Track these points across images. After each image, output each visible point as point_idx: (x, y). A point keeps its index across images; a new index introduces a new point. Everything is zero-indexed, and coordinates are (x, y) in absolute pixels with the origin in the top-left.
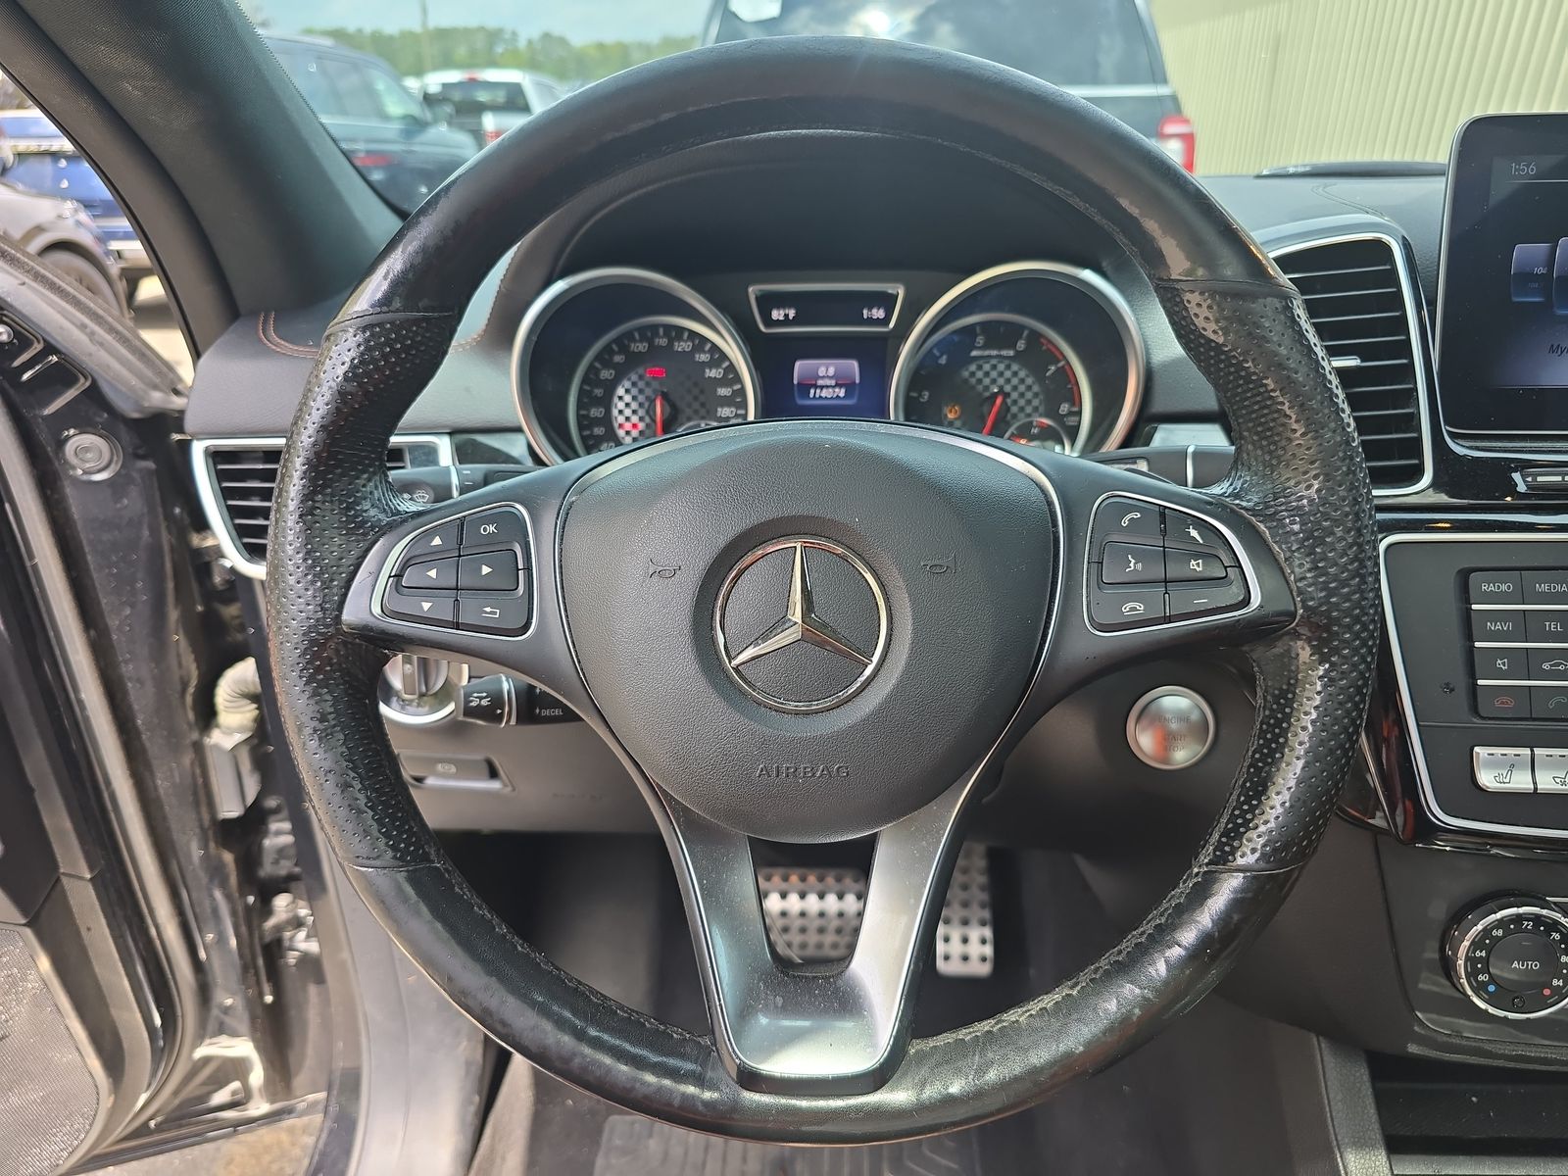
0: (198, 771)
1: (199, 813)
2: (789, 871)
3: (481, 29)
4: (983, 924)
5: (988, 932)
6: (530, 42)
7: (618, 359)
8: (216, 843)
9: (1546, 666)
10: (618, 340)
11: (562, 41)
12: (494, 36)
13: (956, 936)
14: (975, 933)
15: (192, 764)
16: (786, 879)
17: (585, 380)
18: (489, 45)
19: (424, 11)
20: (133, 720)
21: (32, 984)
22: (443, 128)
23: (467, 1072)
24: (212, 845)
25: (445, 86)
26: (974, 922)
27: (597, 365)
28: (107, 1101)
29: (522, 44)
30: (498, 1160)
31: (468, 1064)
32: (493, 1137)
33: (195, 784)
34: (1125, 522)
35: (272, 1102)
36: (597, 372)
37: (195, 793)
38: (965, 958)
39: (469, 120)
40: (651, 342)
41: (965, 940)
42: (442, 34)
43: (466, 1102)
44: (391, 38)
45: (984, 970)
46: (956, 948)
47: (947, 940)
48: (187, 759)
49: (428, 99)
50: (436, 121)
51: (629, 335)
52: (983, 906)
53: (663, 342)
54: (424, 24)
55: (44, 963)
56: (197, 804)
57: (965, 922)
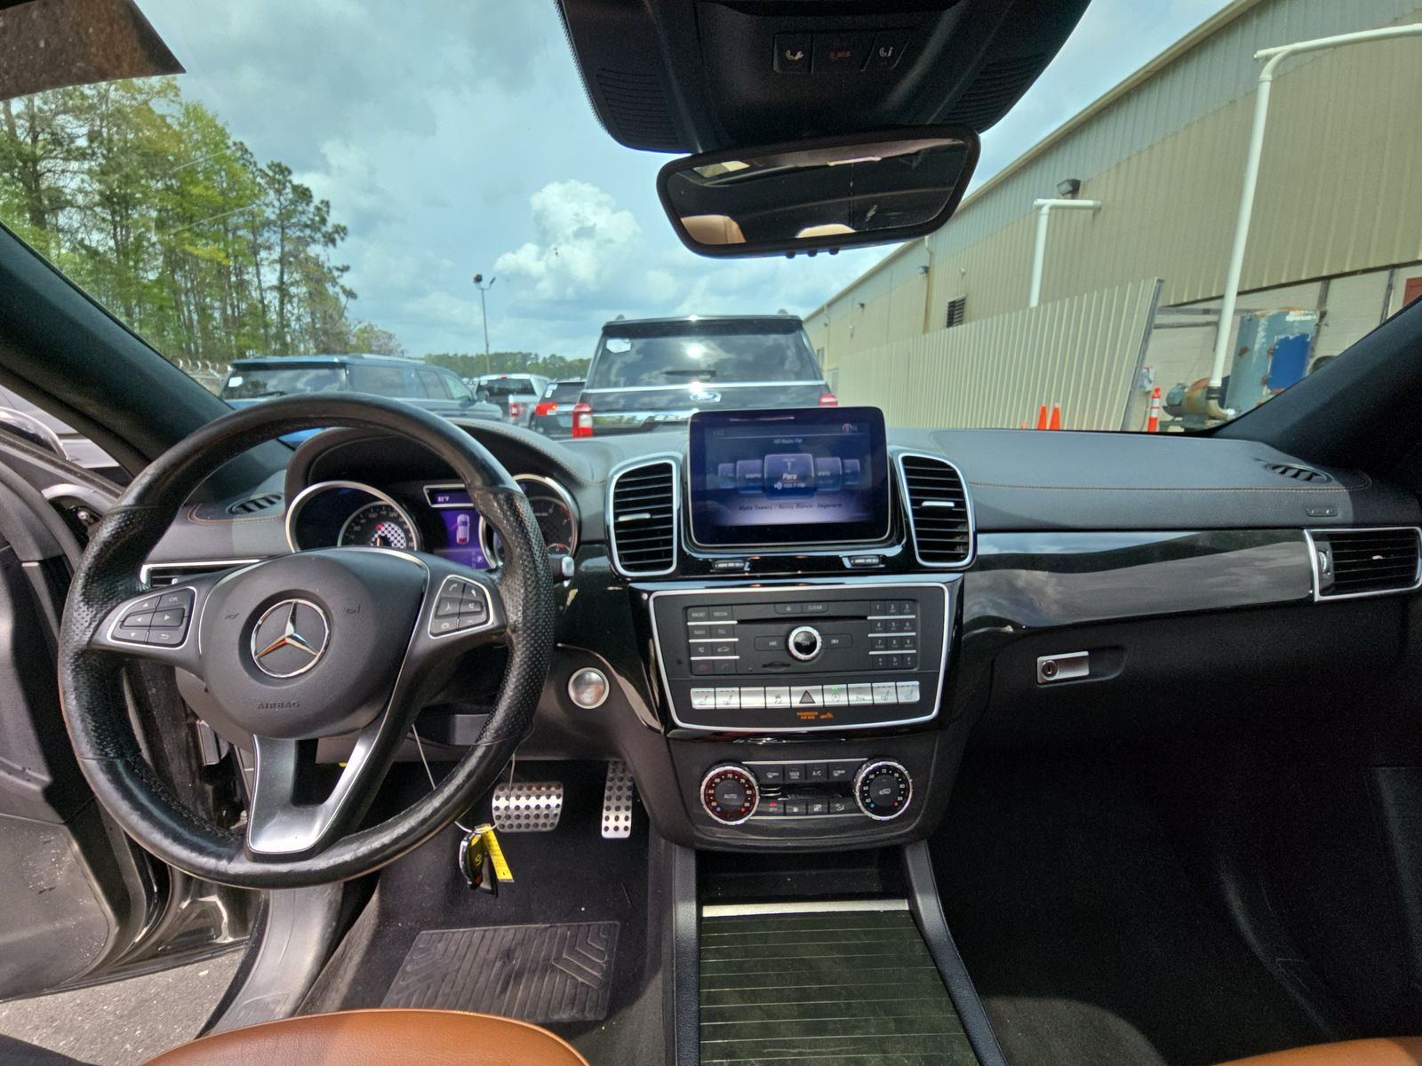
0: (190, 739)
1: (190, 763)
2: (523, 785)
3: (520, 353)
4: (627, 809)
5: (629, 814)
6: (545, 359)
7: (363, 521)
8: (200, 779)
9: (719, 650)
10: (363, 513)
11: (562, 359)
12: (525, 357)
13: (612, 816)
14: (622, 815)
15: (187, 735)
16: (530, 789)
17: (347, 531)
18: (521, 361)
19: (487, 345)
20: (150, 711)
21: (68, 859)
22: (484, 402)
23: (330, 908)
24: (197, 781)
25: (489, 381)
26: (623, 810)
27: (353, 524)
28: (115, 930)
29: (540, 360)
30: (347, 960)
31: (330, 903)
32: (346, 946)
33: (188, 748)
34: (451, 589)
35: (234, 937)
36: (352, 527)
37: (188, 751)
38: (616, 829)
39: (501, 399)
40: (378, 513)
41: (617, 818)
42: (498, 356)
43: (328, 925)
44: (472, 358)
45: (626, 834)
46: (611, 823)
47: (607, 818)
48: (183, 733)
49: (480, 388)
50: (480, 400)
51: (368, 510)
52: (628, 799)
53: (384, 513)
54: (487, 351)
55: (76, 847)
56: (189, 757)
57: (618, 809)
